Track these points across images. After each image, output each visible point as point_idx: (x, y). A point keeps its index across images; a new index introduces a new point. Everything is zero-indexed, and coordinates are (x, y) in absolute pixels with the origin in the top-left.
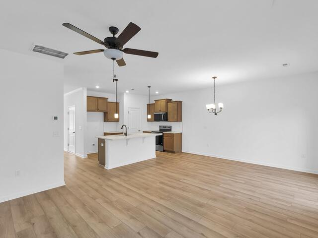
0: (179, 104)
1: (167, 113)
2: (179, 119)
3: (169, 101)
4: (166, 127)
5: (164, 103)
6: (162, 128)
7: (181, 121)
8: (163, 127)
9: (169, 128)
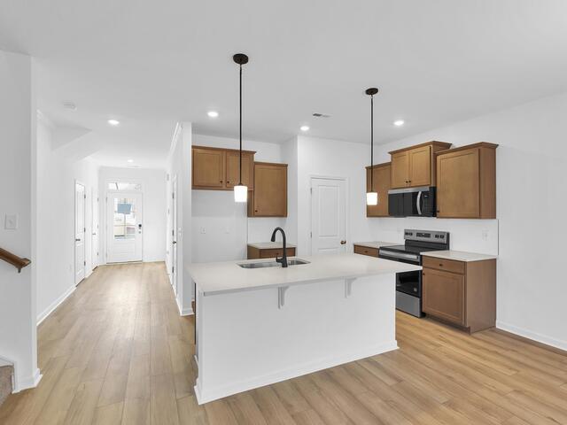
0: (485, 153)
1: (434, 189)
2: (485, 208)
3: (440, 148)
4: (428, 235)
5: (424, 157)
6: (414, 237)
7: (493, 215)
8: (419, 234)
9: (439, 240)
